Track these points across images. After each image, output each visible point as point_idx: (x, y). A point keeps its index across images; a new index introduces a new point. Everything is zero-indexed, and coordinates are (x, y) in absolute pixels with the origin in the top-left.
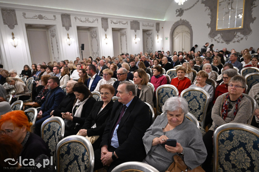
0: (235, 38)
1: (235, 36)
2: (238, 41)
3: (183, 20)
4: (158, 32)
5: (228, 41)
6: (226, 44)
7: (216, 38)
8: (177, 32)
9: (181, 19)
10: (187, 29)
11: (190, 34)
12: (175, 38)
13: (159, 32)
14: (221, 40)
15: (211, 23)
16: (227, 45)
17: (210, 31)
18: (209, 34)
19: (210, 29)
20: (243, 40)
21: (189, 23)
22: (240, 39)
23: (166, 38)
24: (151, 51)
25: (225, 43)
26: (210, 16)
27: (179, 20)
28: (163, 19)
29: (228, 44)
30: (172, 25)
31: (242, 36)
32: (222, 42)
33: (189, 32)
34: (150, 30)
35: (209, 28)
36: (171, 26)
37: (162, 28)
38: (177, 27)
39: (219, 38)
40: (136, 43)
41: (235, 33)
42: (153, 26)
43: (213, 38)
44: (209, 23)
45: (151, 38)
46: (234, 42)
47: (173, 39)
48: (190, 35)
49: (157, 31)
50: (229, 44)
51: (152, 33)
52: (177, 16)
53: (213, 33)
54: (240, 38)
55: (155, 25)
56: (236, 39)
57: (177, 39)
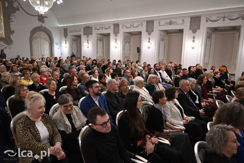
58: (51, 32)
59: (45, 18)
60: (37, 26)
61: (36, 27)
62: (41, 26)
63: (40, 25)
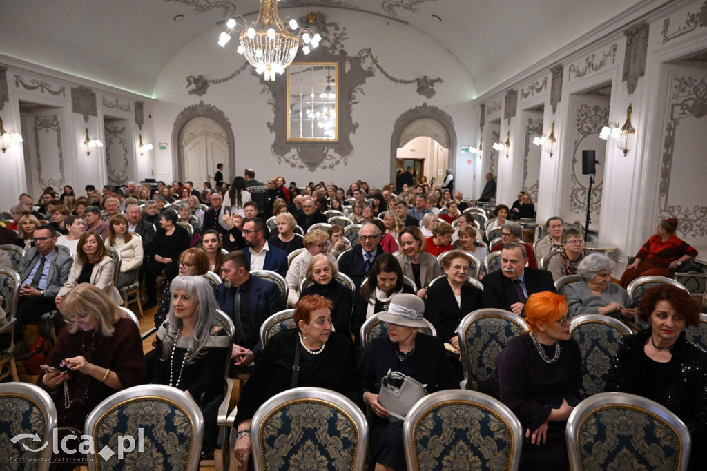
0: (325, 160)
1: (324, 156)
2: (331, 167)
3: (206, 105)
4: (140, 128)
5: (312, 165)
6: (309, 170)
7: (287, 156)
8: (192, 134)
9: (201, 103)
10: (218, 129)
11: (228, 143)
12: (186, 149)
13: (143, 126)
14: (299, 162)
15: (275, 122)
16: (310, 172)
17: (276, 140)
18: (273, 146)
19: (272, 137)
20: (340, 164)
21: (224, 115)
22: (334, 163)
23: (160, 144)
24: (124, 178)
25: (306, 169)
26: (272, 107)
27: (198, 103)
28: (151, 95)
29: (312, 171)
30: (178, 114)
31: (337, 156)
32: (301, 167)
33: (224, 135)
34: (120, 120)
35: (271, 132)
36: (175, 117)
37: (150, 117)
38: (190, 121)
39: (293, 156)
40: (88, 153)
41: (324, 150)
42: (128, 110)
43: (282, 155)
44: (272, 121)
45: (121, 142)
46: (324, 168)
47: (181, 149)
48: (226, 143)
49: (137, 125)
50: (314, 172)
51: (124, 128)
52: (191, 93)
53: (281, 146)
54: (333, 161)
55: (133, 108)
56: (326, 162)
57: (190, 150)
58: (451, 118)
59: (435, 84)
60: (413, 107)
61: (411, 110)
62: (425, 104)
63: (420, 104)
